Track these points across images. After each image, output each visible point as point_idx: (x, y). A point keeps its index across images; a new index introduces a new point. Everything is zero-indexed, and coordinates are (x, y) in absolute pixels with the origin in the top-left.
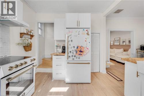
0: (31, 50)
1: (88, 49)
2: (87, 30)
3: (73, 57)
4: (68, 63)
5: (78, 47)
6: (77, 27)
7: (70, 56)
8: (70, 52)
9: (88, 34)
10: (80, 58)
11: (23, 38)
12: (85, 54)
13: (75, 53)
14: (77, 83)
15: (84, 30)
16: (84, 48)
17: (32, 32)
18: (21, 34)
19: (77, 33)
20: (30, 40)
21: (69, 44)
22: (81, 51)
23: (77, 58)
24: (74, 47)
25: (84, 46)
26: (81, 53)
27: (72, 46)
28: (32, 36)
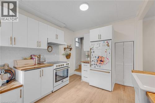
0: (70, 58)
1: (108, 59)
2: (107, 42)
3: (95, 66)
4: (91, 70)
5: (98, 57)
6: (98, 40)
7: (92, 64)
8: (93, 61)
9: (108, 45)
10: (101, 67)
11: (66, 51)
12: (105, 63)
13: (96, 61)
14: (98, 88)
15: (104, 42)
16: (104, 58)
17: (71, 46)
18: (64, 48)
19: (98, 45)
20: (69, 52)
21: (91, 54)
22: (101, 61)
23: (98, 66)
24: (96, 57)
25: (105, 56)
26: (101, 62)
27: (94, 56)
28: (71, 49)
